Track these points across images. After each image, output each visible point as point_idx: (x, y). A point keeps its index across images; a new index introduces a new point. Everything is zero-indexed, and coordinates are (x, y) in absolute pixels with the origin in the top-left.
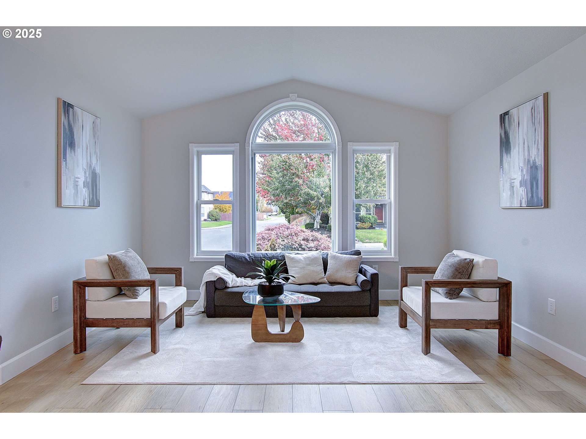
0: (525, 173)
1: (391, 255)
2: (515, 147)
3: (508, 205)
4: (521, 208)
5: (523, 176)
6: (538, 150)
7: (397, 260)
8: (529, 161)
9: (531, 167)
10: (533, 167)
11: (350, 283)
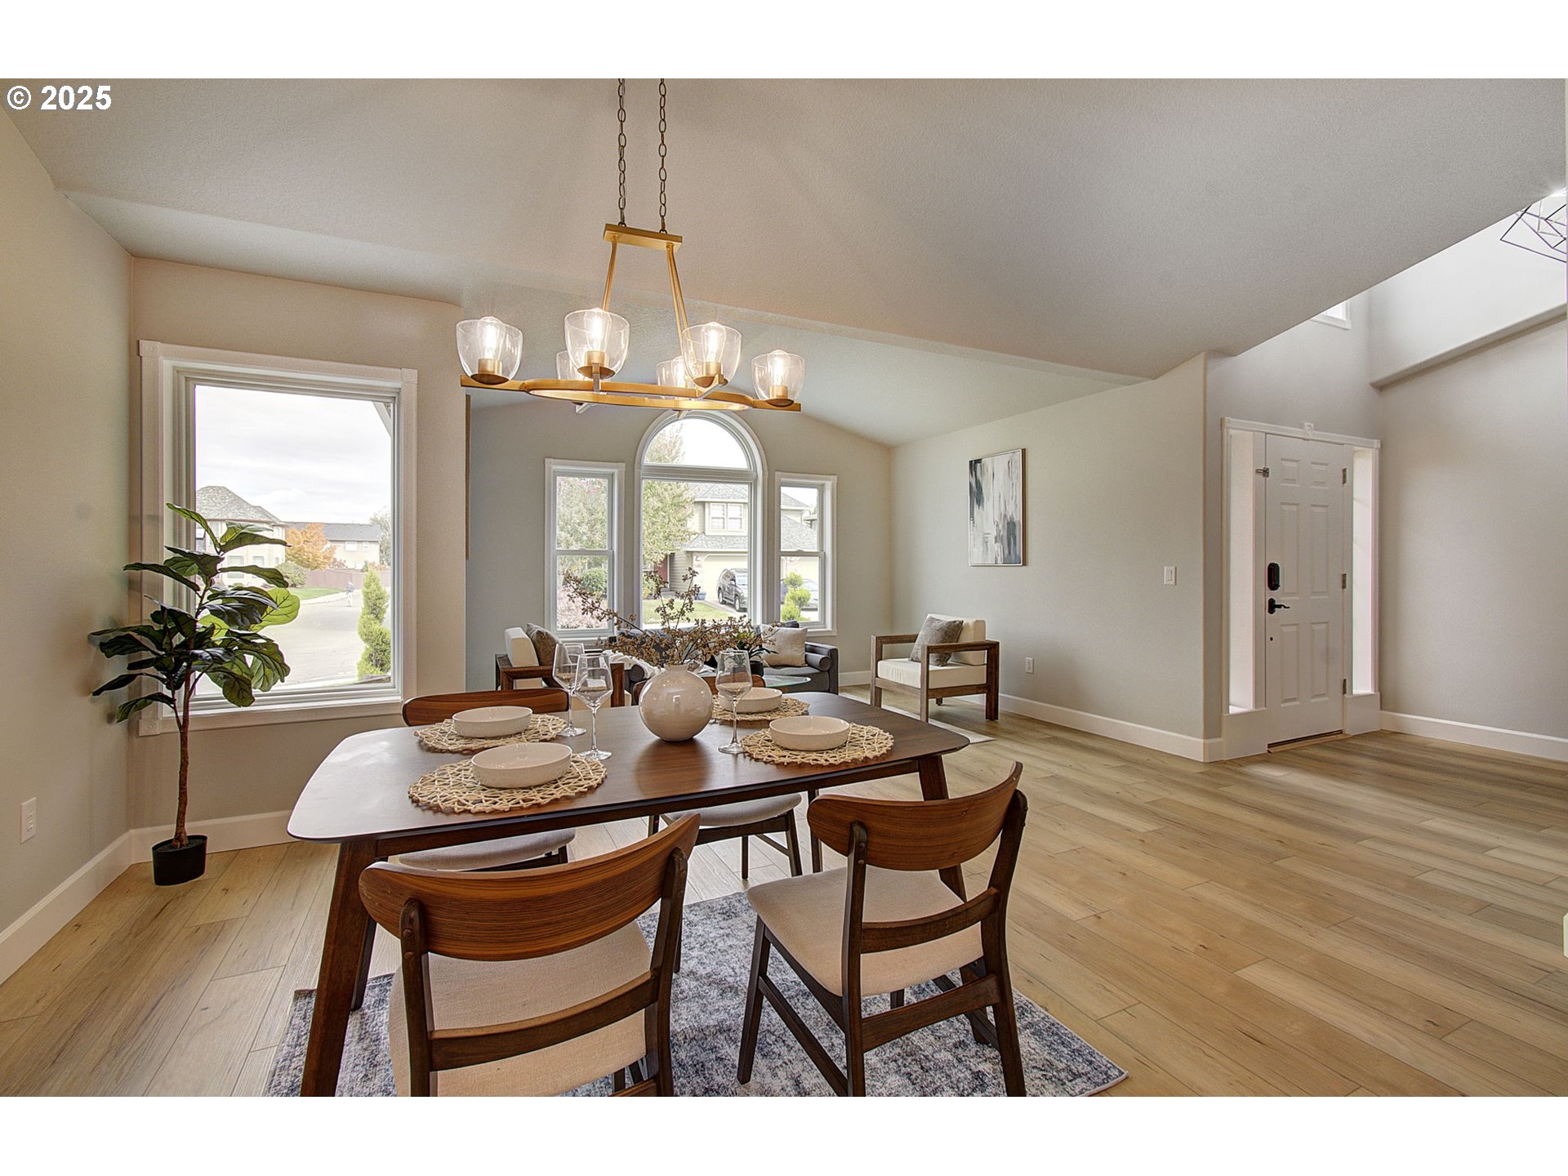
0: (1000, 527)
1: (825, 628)
2: (988, 500)
3: (980, 562)
4: (996, 565)
5: (999, 531)
6: (1016, 506)
7: (835, 634)
8: (1005, 516)
9: (1008, 523)
10: (1011, 525)
11: (800, 665)
